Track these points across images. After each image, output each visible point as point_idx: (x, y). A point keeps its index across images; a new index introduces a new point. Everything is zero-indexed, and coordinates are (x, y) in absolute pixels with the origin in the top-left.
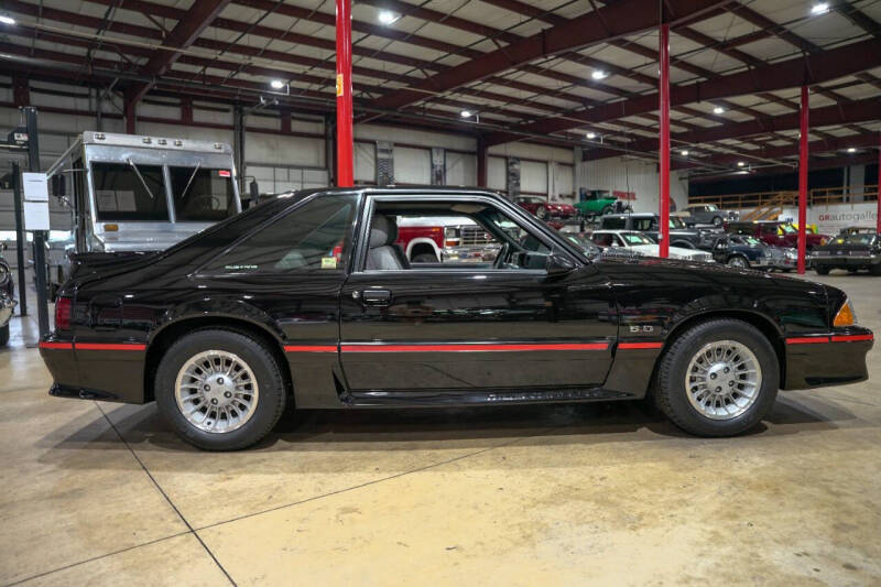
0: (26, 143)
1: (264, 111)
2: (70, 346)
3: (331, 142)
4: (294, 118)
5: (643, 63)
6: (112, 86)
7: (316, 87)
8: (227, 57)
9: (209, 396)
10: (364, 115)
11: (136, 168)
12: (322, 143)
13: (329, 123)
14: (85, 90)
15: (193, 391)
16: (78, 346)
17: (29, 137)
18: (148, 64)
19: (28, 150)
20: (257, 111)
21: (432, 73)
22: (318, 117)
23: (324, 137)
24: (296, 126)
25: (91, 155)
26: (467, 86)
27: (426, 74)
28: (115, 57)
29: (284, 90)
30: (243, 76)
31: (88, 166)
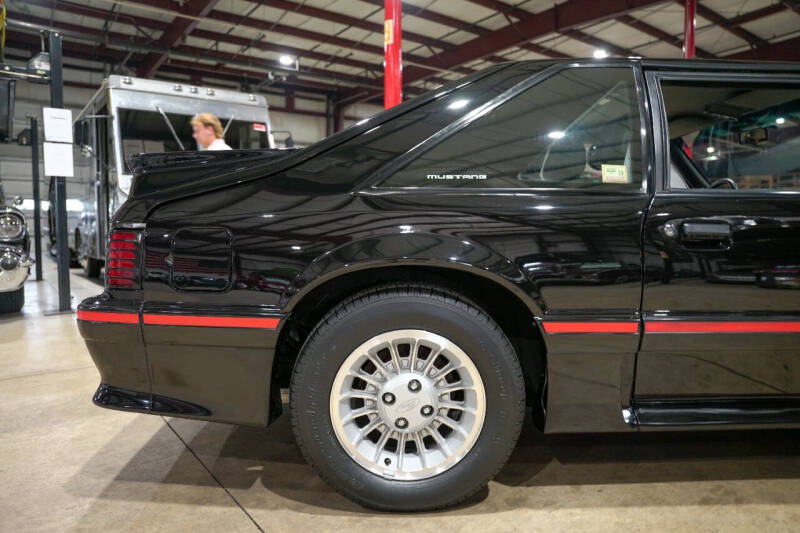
0: (48, 73)
1: (269, 89)
2: (132, 318)
3: (332, 121)
4: (298, 97)
5: (647, 41)
6: (126, 60)
7: (322, 65)
8: (241, 30)
9: (391, 414)
10: (366, 93)
11: (166, 117)
12: (323, 121)
13: (331, 102)
14: (100, 65)
15: (357, 403)
16: (149, 318)
17: (52, 67)
18: (162, 37)
19: (49, 81)
20: (264, 88)
21: (438, 51)
22: (321, 96)
23: (325, 115)
24: (300, 104)
25: (118, 100)
26: (466, 65)
27: (432, 51)
28: (130, 30)
29: (294, 66)
30: (254, 52)
31: (114, 112)
